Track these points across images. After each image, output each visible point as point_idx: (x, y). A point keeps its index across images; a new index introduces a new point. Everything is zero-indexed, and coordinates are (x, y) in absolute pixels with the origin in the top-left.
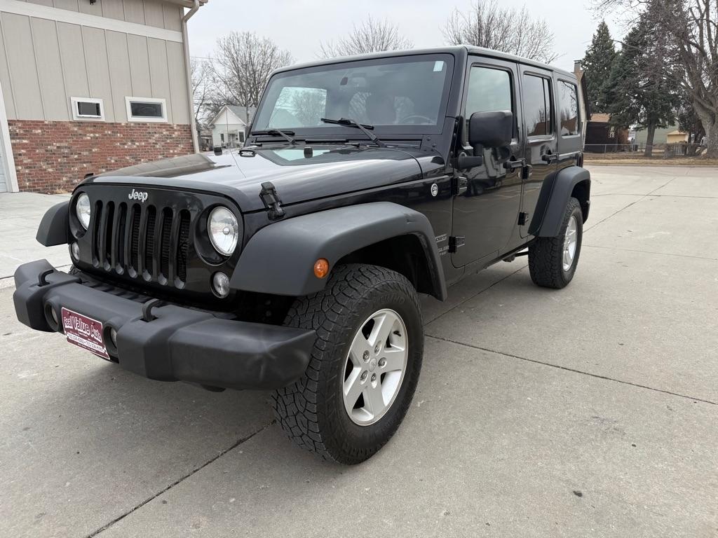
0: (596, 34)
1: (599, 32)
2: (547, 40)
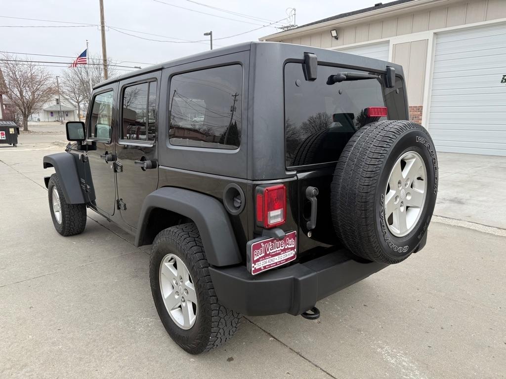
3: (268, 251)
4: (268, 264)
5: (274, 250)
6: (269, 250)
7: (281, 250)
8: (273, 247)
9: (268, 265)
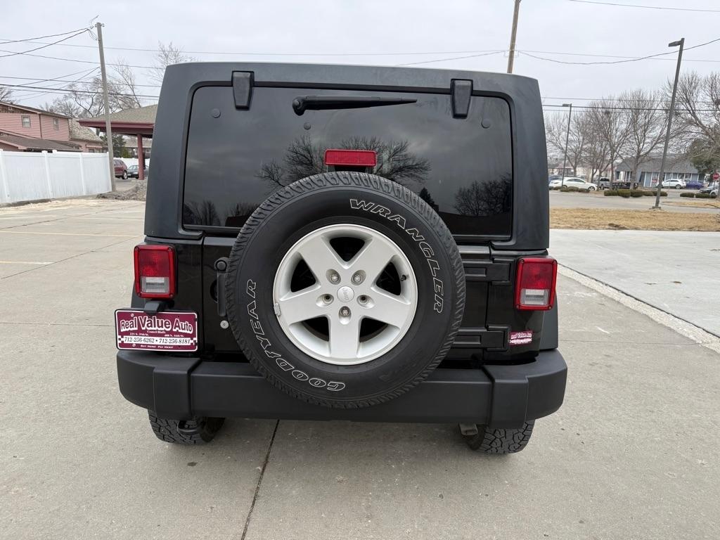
3: (143, 326)
4: (143, 342)
5: (153, 328)
6: (146, 325)
7: (165, 331)
8: (151, 323)
9: (143, 345)
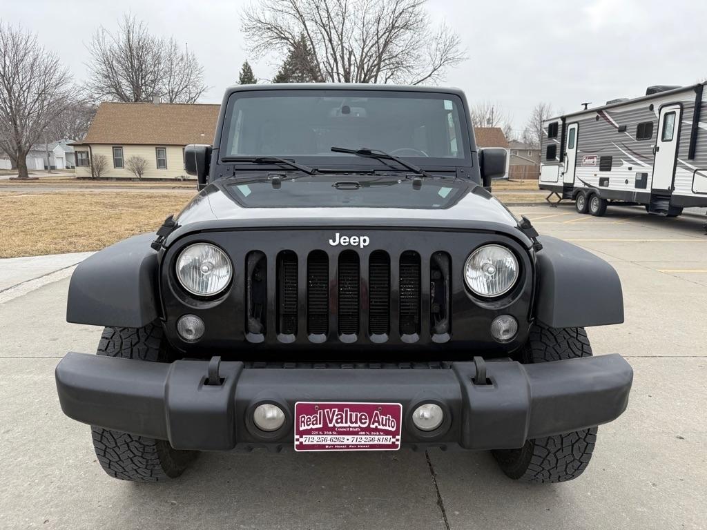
0: (242, 72)
1: (244, 70)
2: (198, 72)
